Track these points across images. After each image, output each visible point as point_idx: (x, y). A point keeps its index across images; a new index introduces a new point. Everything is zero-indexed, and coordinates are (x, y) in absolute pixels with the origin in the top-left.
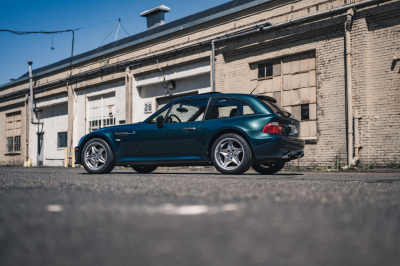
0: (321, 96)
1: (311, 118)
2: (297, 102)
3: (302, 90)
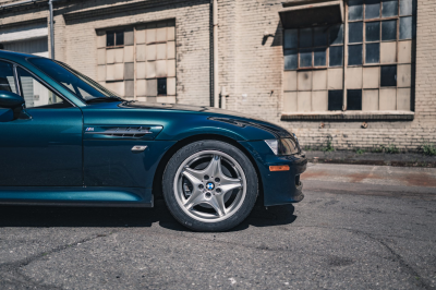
0: (182, 70)
1: (168, 92)
2: (153, 76)
3: (158, 62)
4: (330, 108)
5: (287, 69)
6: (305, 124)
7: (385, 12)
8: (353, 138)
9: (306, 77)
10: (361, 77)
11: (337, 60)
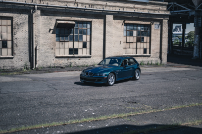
1: (8, 47)
3: (3, 34)
4: (70, 54)
5: (57, 41)
6: (63, 59)
7: (84, 27)
8: (77, 63)
9: (62, 44)
10: (78, 45)
11: (71, 39)
